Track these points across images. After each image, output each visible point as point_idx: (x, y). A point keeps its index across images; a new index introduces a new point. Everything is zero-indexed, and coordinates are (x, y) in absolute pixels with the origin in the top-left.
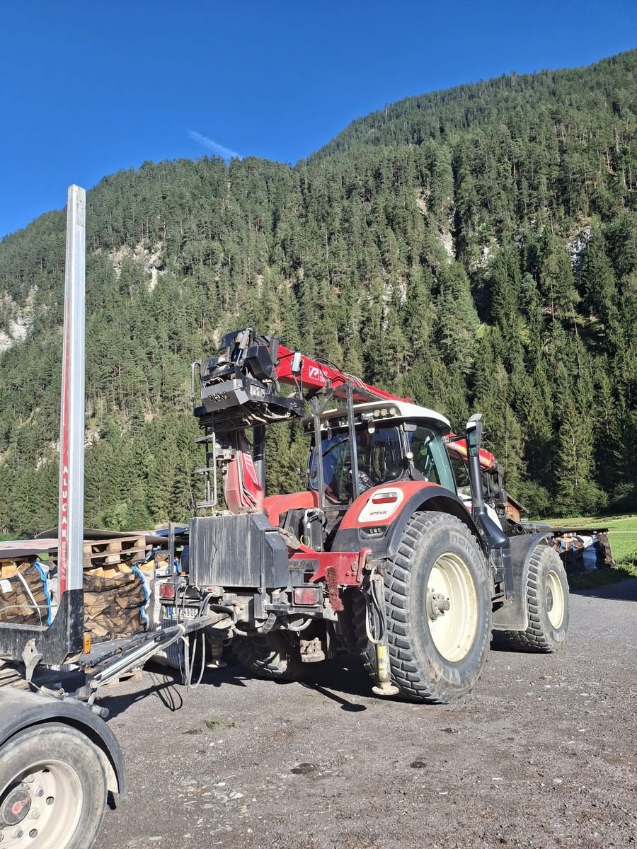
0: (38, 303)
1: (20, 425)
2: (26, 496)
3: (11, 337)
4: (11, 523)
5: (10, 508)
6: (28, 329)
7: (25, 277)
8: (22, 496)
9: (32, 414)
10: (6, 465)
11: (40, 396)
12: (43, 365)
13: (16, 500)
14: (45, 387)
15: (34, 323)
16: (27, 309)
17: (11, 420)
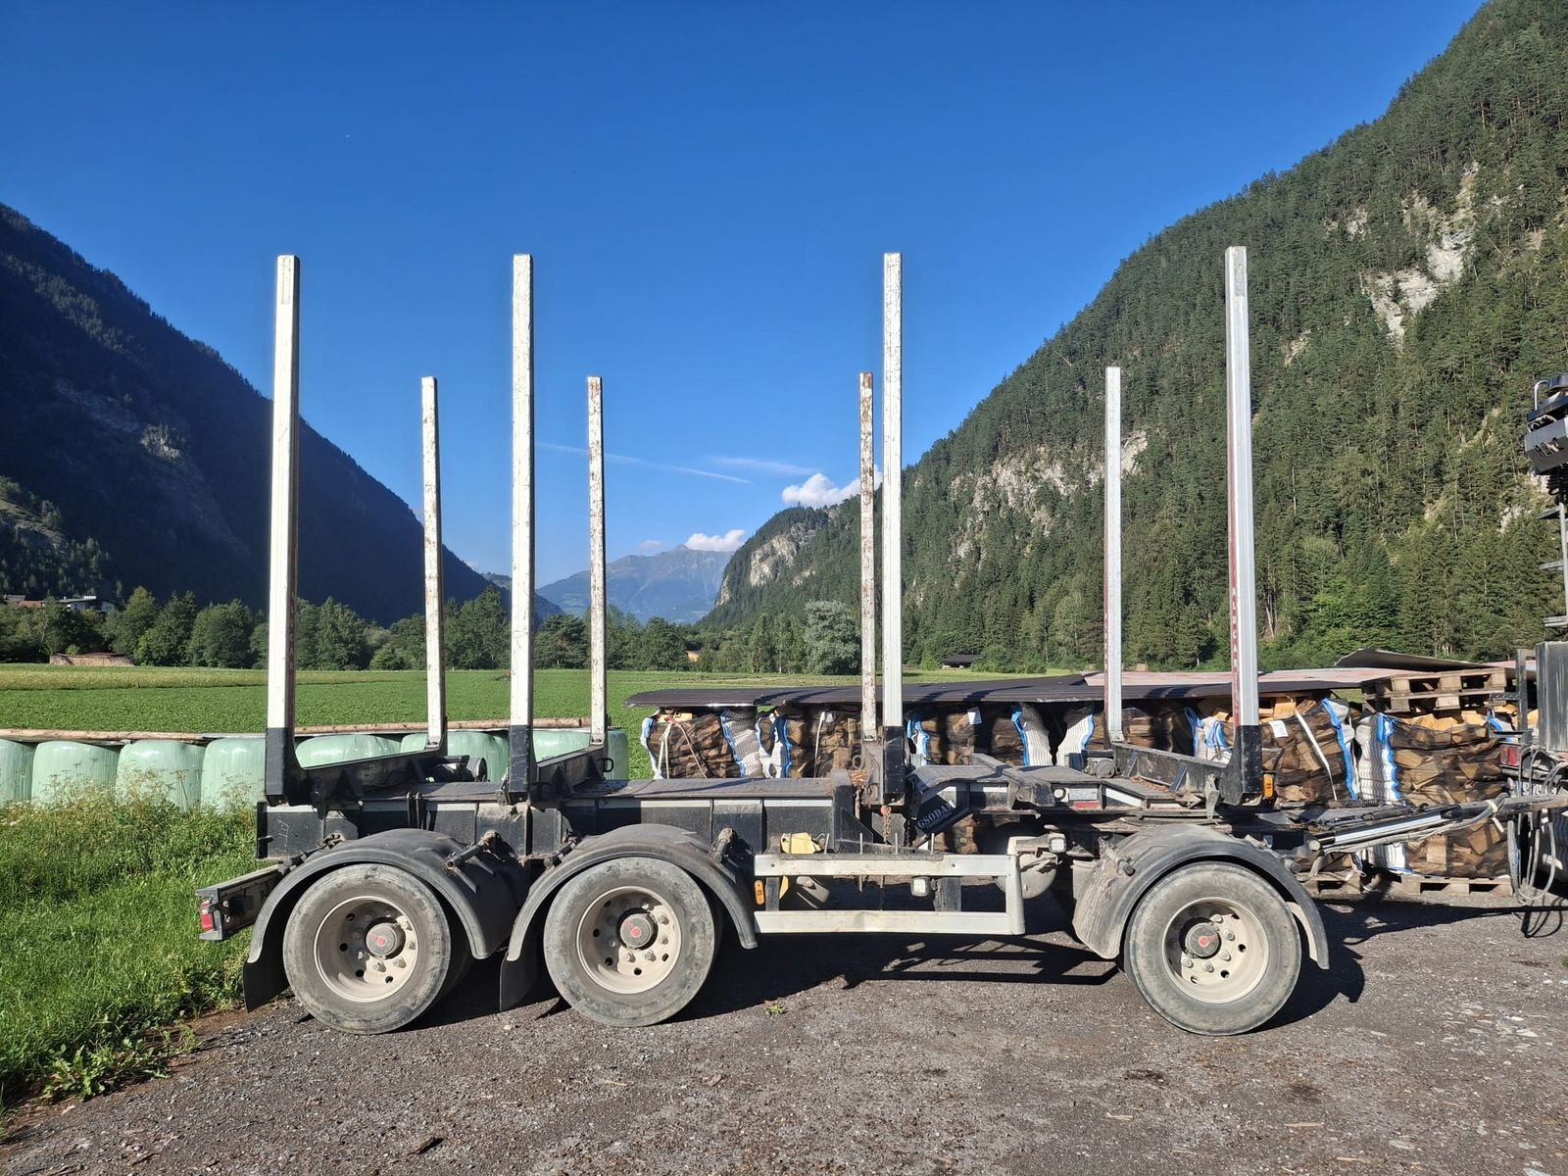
0: (1481, 197)
1: (1463, 446)
2: (1482, 584)
3: (1432, 278)
4: (1458, 635)
5: (1453, 607)
6: (1465, 254)
7: (1450, 151)
8: (1476, 583)
9: (1484, 423)
10: (1440, 526)
11: (1499, 385)
12: (1499, 321)
13: (1463, 591)
14: (1508, 365)
15: (1477, 240)
16: (1461, 215)
17: (1443, 440)
